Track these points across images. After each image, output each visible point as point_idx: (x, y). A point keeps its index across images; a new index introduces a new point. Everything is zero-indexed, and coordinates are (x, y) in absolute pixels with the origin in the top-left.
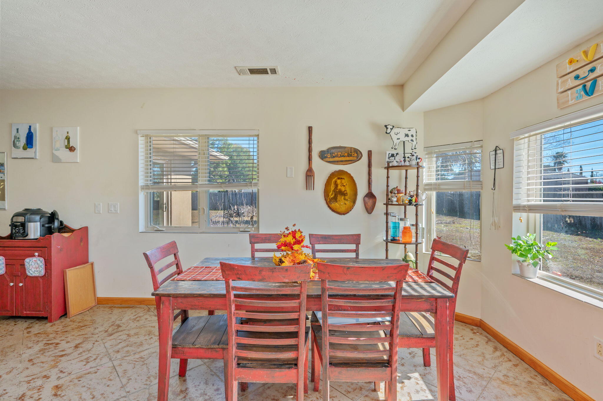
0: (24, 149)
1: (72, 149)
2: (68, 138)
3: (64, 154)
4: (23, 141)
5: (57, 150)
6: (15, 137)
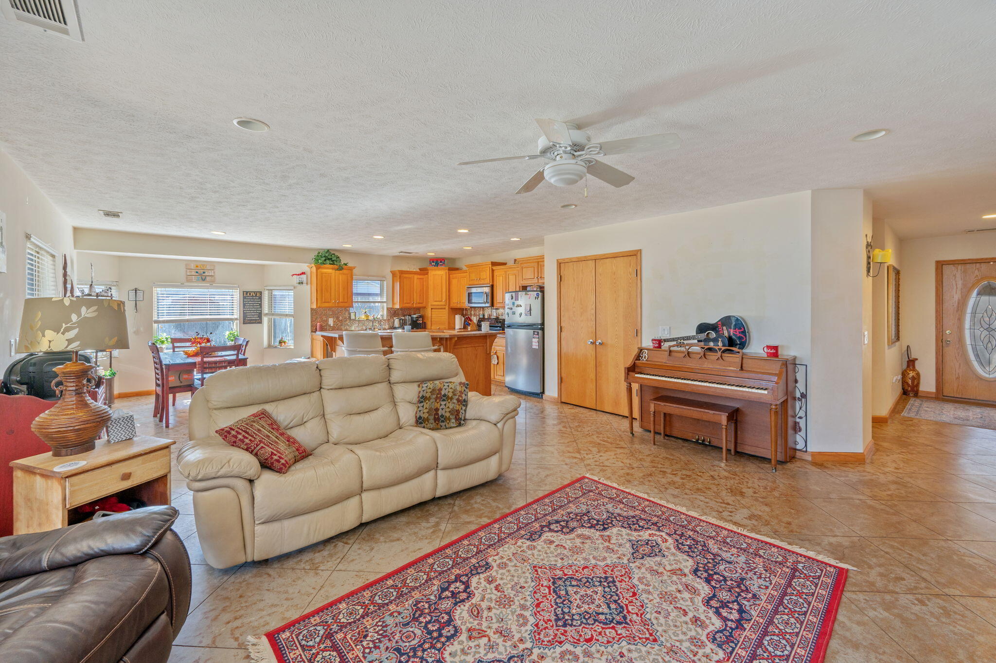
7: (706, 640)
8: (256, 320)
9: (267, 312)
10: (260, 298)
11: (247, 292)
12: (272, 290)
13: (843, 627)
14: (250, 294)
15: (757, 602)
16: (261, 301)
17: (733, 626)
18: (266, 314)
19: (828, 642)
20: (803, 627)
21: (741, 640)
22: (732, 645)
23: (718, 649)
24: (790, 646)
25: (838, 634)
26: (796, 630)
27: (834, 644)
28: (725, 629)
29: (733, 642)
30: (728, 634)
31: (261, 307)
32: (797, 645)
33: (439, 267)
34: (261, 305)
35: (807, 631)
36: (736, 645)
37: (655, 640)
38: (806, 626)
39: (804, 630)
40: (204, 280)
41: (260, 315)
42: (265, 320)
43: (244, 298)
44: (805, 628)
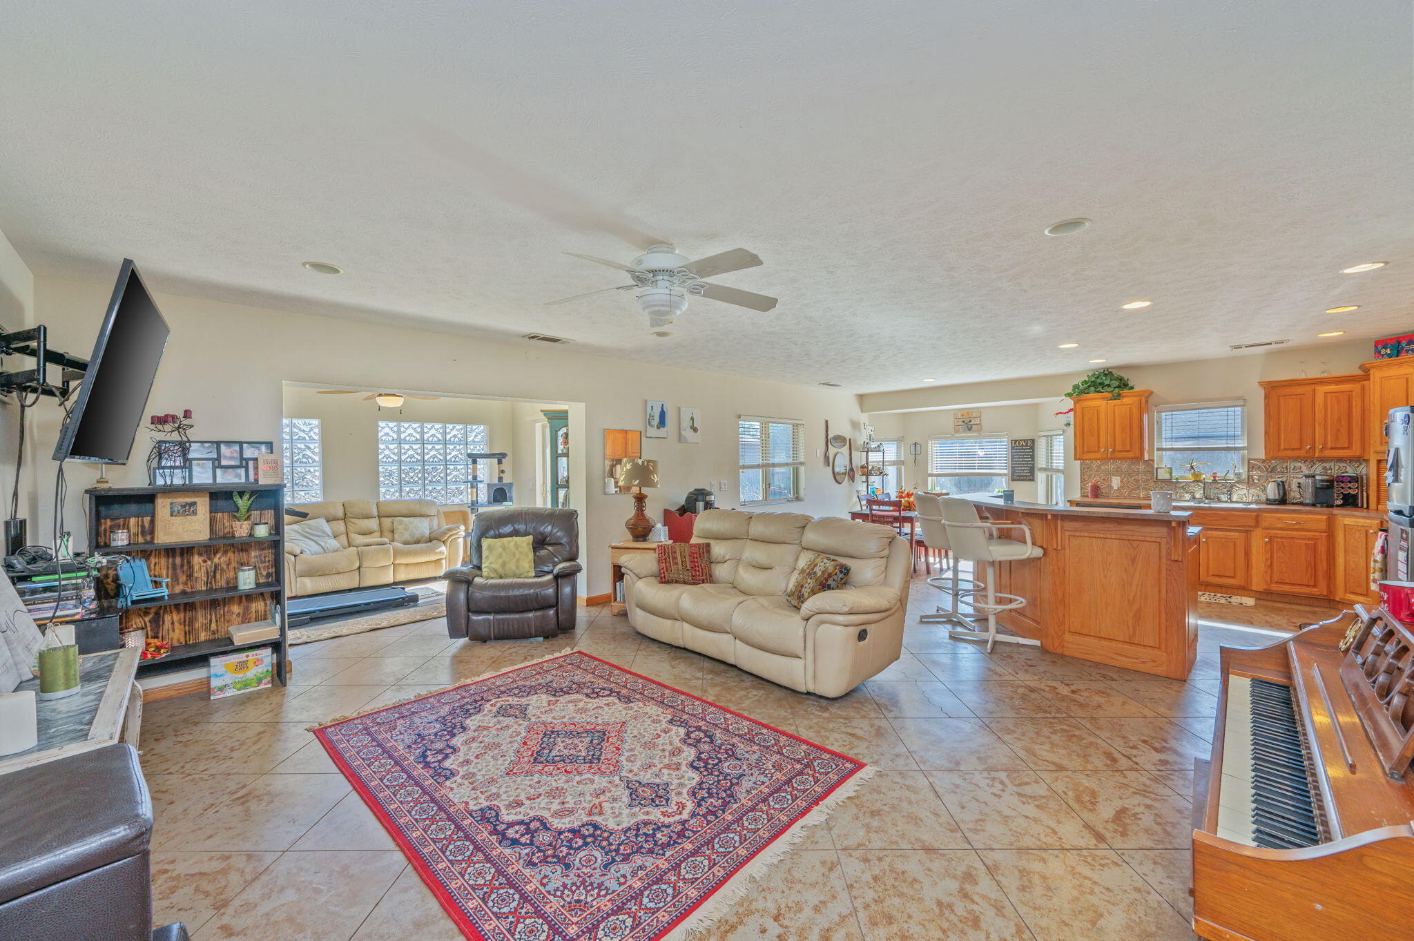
0: (658, 428)
1: (695, 430)
2: (692, 419)
3: (688, 434)
4: (656, 421)
5: (685, 430)
6: (650, 415)
7: (493, 803)
8: (1026, 476)
9: (1044, 466)
10: (1032, 448)
11: (1016, 441)
12: (1051, 436)
13: (447, 933)
14: (1019, 443)
15: (521, 862)
16: (1033, 451)
17: (498, 827)
18: (1041, 469)
19: (437, 898)
20: (467, 886)
21: (480, 827)
22: (479, 818)
23: (479, 807)
24: (452, 860)
25: (442, 918)
26: (467, 877)
27: (433, 905)
28: (498, 820)
29: (481, 820)
30: (491, 820)
31: (1033, 460)
32: (450, 866)
33: (1403, 357)
34: (1033, 457)
35: (461, 886)
36: (477, 821)
37: (508, 774)
38: (467, 889)
39: (463, 884)
40: (970, 429)
41: (1032, 470)
42: (1041, 477)
43: (1013, 448)
44: (465, 887)
